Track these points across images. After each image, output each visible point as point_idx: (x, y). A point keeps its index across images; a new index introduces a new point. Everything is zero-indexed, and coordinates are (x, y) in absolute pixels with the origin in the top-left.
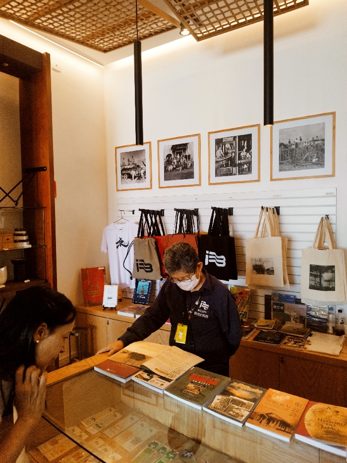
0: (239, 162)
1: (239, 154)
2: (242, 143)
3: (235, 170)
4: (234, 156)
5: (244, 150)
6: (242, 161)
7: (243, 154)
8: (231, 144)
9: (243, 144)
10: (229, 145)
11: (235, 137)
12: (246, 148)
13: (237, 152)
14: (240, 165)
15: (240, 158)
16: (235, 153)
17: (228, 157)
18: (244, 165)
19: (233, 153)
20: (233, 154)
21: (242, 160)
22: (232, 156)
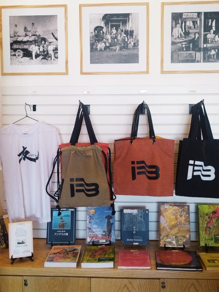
0: (205, 46)
1: (205, 35)
2: (208, 22)
3: (199, 55)
4: (198, 37)
5: (212, 31)
6: (209, 45)
7: (210, 36)
8: (194, 22)
9: (210, 24)
10: (191, 22)
11: (199, 14)
12: (214, 28)
13: (203, 33)
14: (206, 50)
15: (206, 41)
16: (199, 33)
17: (190, 38)
18: (210, 50)
19: (197, 34)
20: (197, 36)
21: (209, 43)
22: (195, 38)
